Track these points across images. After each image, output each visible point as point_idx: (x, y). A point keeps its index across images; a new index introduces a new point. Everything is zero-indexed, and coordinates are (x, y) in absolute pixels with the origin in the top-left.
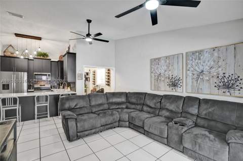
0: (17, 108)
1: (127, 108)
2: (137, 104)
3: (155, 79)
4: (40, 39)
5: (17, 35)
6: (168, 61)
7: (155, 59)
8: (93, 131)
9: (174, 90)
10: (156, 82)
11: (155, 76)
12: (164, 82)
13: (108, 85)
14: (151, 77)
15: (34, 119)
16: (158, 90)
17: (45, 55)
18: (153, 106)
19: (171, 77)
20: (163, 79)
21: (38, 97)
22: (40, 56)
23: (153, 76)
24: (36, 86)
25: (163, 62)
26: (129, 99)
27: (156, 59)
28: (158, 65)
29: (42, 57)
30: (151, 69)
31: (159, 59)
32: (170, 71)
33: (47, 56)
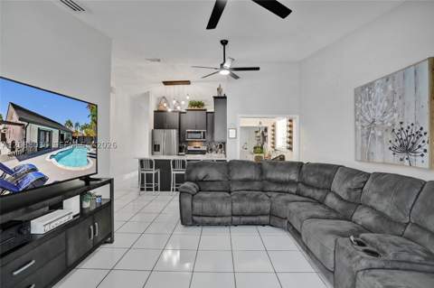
0: (154, 172)
1: (298, 194)
2: (318, 189)
3: (363, 135)
4: (188, 83)
5: (166, 83)
6: (390, 87)
7: (363, 88)
8: (218, 220)
9: (407, 162)
10: (365, 141)
11: (363, 127)
12: (382, 142)
13: (290, 149)
14: (356, 129)
15: (169, 190)
16: (369, 161)
17: (199, 104)
18: (345, 196)
19: (398, 127)
20: (380, 134)
21: (174, 161)
22: (195, 106)
23: (360, 128)
24: (189, 148)
25: (378, 90)
26: (305, 176)
27: (366, 86)
28: (370, 99)
29: (196, 108)
30: (356, 112)
31: (370, 86)
32: (395, 111)
33: (203, 105)
